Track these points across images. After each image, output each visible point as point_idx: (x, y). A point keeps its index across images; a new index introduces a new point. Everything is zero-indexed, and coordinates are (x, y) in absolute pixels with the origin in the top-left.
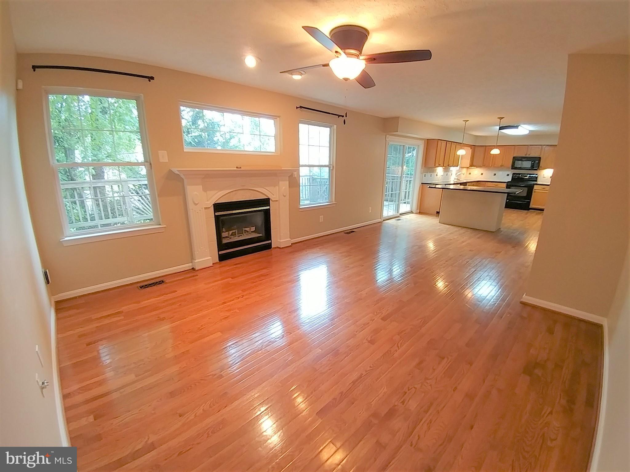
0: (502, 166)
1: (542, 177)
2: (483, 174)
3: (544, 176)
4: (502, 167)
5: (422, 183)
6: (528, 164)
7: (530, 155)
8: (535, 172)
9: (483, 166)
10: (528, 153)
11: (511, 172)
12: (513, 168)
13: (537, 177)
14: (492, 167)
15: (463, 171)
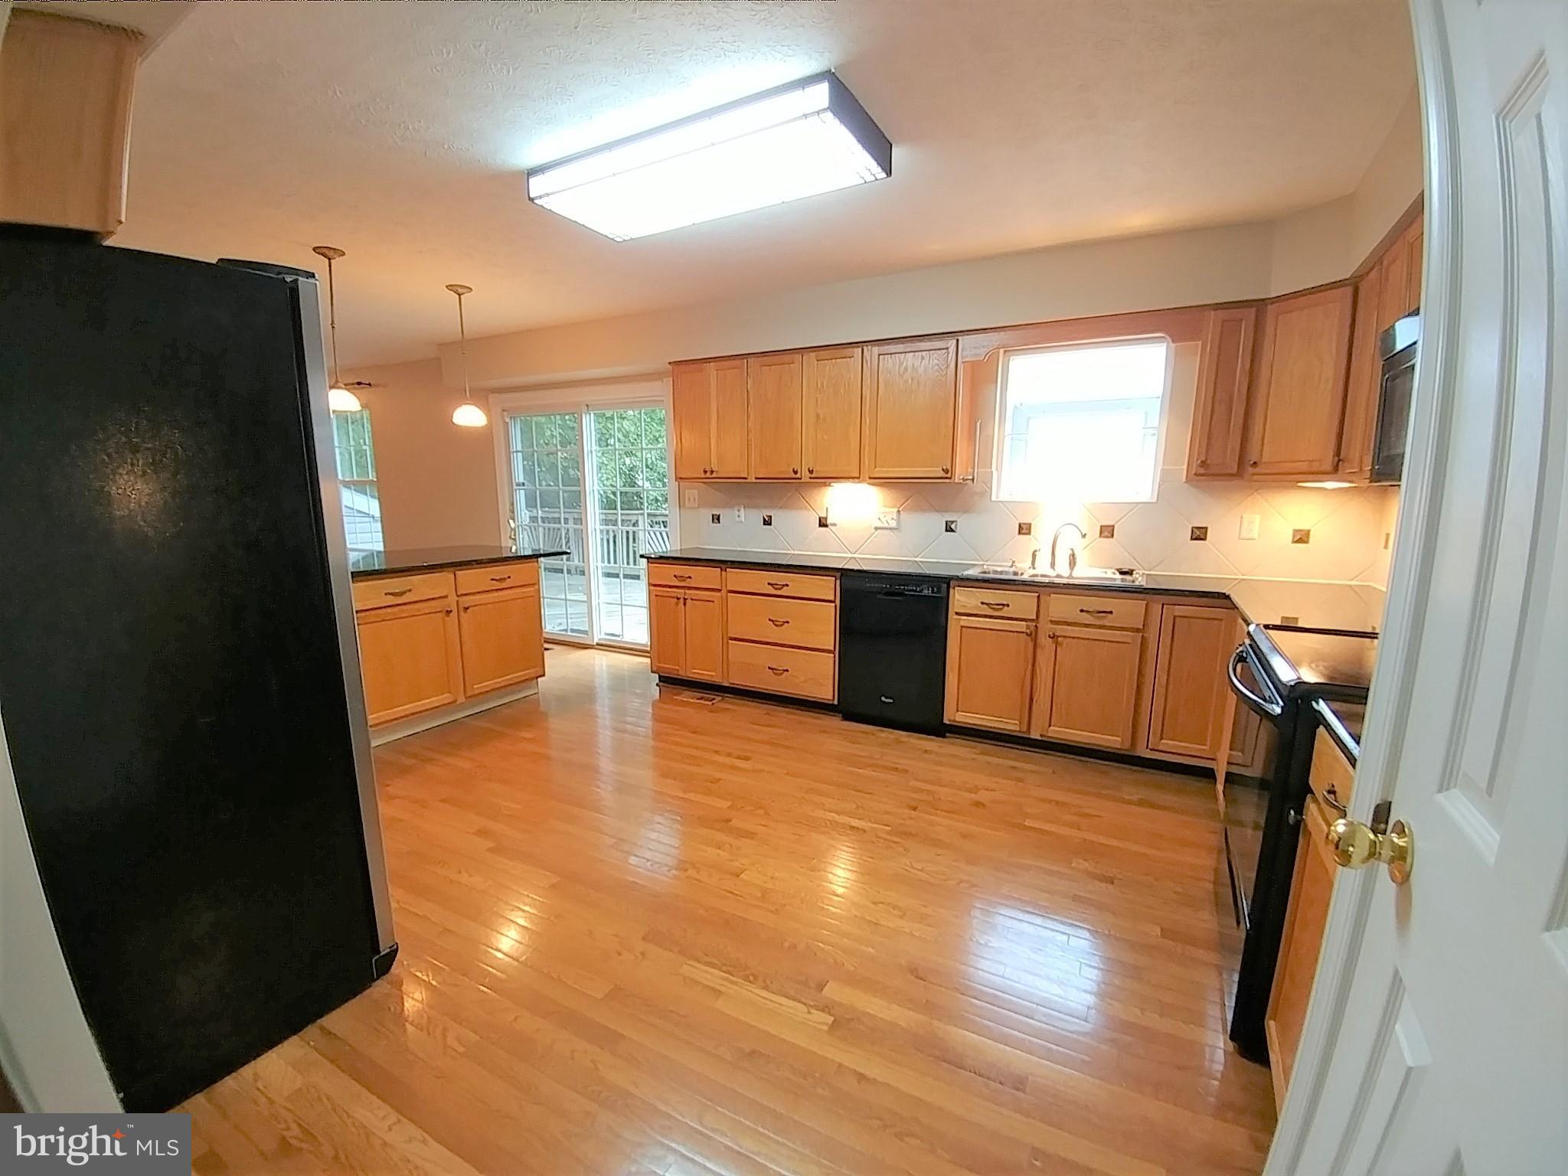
15: (1245, 516)
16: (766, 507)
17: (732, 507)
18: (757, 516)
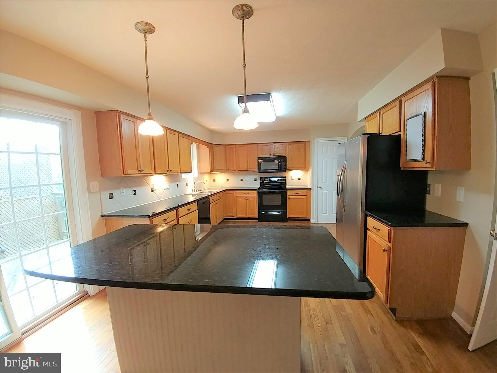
0: (248, 169)
1: (290, 179)
2: (229, 180)
3: (292, 179)
4: (248, 171)
5: (102, 216)
6: (274, 166)
7: (275, 155)
8: (283, 174)
9: (226, 170)
10: (273, 153)
11: (257, 176)
12: (260, 171)
13: (286, 179)
14: (237, 171)
15: (204, 178)
16: (133, 187)
17: (119, 189)
18: (130, 191)
